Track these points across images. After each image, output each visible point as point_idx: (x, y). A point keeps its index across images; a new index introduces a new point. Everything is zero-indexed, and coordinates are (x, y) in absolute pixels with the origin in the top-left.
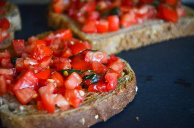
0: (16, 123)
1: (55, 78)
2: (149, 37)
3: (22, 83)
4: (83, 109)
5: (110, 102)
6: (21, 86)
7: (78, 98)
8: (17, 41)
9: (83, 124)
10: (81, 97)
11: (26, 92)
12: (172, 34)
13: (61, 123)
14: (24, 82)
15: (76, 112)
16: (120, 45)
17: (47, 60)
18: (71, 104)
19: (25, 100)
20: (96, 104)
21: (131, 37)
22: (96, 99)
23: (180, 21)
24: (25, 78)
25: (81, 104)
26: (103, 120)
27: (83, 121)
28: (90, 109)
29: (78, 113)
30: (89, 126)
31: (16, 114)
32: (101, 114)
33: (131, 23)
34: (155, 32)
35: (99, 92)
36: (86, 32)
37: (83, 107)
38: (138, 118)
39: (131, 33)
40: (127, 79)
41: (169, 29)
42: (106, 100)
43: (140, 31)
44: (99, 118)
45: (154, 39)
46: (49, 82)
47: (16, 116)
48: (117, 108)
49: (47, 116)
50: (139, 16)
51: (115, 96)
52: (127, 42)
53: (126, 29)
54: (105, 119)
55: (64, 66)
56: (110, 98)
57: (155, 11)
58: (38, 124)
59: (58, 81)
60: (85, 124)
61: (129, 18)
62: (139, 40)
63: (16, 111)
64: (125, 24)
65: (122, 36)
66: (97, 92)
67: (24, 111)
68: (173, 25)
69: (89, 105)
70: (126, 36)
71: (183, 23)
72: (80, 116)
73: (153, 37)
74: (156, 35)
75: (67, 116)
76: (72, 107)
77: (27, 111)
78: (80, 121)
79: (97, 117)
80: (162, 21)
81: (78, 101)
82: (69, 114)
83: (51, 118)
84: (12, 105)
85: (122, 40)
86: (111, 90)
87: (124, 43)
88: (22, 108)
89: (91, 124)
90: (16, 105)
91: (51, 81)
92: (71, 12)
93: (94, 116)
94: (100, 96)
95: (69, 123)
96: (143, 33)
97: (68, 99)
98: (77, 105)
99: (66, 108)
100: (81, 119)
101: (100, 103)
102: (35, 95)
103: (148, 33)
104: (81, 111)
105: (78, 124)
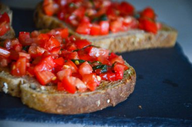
0: (39, 100)
1: (70, 65)
2: (133, 43)
3: (43, 66)
4: (100, 93)
5: (120, 89)
6: (42, 68)
7: (95, 82)
8: (23, 33)
9: (98, 105)
10: (98, 82)
11: (47, 73)
12: (151, 44)
13: (81, 103)
14: (45, 65)
15: (94, 94)
16: (110, 47)
17: (57, 50)
18: (89, 87)
19: (46, 81)
20: (109, 90)
21: (119, 41)
22: (108, 86)
23: (159, 33)
24: (45, 62)
25: (98, 87)
26: (113, 105)
27: (99, 103)
28: (105, 93)
29: (96, 95)
30: (102, 109)
31: (39, 92)
32: (113, 99)
33: (119, 30)
34: (138, 40)
35: (109, 80)
36: (80, 33)
37: (99, 91)
38: (140, 107)
39: (120, 38)
40: (129, 73)
41: (150, 38)
42: (117, 87)
43: (126, 37)
44: (110, 102)
45: (137, 46)
46: (65, 68)
47: (39, 93)
48: (124, 96)
49: (69, 95)
50: (125, 24)
51: (123, 84)
52: (115, 46)
53: (114, 35)
54: (114, 104)
55: (74, 57)
56: (120, 86)
57: (138, 22)
58: (60, 101)
59: (73, 68)
60: (100, 106)
61: (118, 24)
62: (125, 45)
63: (38, 90)
64: (114, 30)
65: (112, 39)
66: (106, 80)
67: (45, 90)
68: (153, 36)
69: (104, 89)
70: (115, 41)
71: (161, 35)
72: (97, 98)
73: (136, 44)
74: (139, 43)
75: (87, 96)
76: (88, 90)
77: (48, 90)
78: (97, 103)
79: (109, 101)
80: (143, 31)
81: (95, 84)
82: (88, 95)
83: (73, 98)
84: (33, 85)
85: (111, 43)
86: (119, 80)
87: (113, 47)
88: (43, 88)
89: (104, 107)
90: (37, 85)
91: (67, 67)
92: (62, 15)
93: (107, 100)
94: (110, 84)
95: (87, 104)
96: (129, 39)
97: (86, 83)
98: (95, 88)
99: (84, 90)
100: (97, 100)
101: (113, 89)
102: (54, 78)
103: (132, 40)
104: (98, 94)
105: (94, 105)
